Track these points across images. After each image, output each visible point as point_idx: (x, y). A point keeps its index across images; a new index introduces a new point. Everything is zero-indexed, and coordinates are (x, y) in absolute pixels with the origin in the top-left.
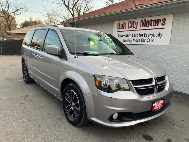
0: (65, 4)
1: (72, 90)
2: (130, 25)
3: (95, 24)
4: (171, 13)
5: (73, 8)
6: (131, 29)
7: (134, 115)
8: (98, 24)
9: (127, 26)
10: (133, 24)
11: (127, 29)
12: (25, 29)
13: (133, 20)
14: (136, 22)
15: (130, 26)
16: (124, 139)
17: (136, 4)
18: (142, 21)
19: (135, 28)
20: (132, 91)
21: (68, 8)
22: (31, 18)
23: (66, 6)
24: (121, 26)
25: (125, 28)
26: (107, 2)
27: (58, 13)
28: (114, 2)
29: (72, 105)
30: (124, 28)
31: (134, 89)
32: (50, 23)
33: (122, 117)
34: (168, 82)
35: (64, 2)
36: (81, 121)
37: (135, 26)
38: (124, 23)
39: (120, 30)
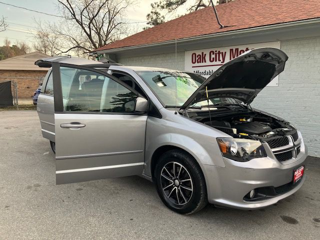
0: (75, 18)
1: (175, 163)
2: (213, 56)
3: (152, 55)
4: (277, 40)
5: (89, 24)
6: (214, 63)
7: (274, 190)
8: (157, 55)
9: (207, 58)
10: (218, 55)
11: (208, 63)
12: (8, 62)
13: (218, 50)
14: (223, 53)
15: (213, 58)
16: (259, 224)
17: (222, 26)
18: (232, 50)
19: (222, 61)
20: (270, 157)
21: (81, 25)
22: (7, 41)
23: (77, 21)
24: (197, 58)
25: (205, 62)
26: (149, 15)
27: (64, 32)
28: (159, 14)
29: (174, 184)
30: (203, 62)
31: (272, 153)
32: (43, 49)
33: (259, 194)
34: (302, 141)
35: (74, 15)
36: (197, 205)
37: (221, 58)
38: (203, 53)
39: (196, 64)
